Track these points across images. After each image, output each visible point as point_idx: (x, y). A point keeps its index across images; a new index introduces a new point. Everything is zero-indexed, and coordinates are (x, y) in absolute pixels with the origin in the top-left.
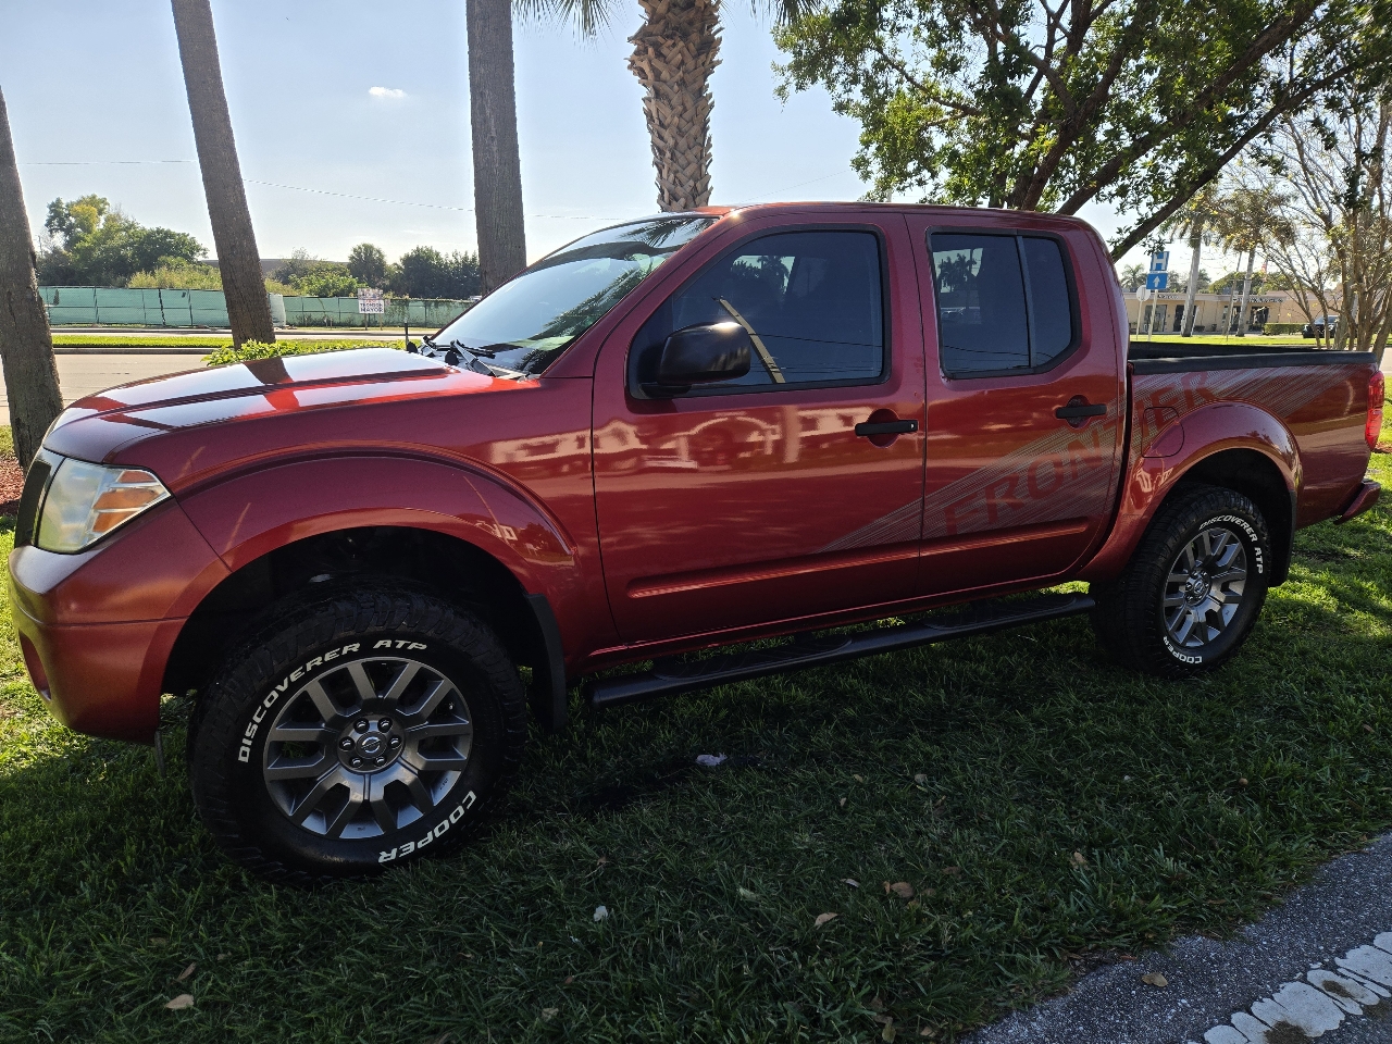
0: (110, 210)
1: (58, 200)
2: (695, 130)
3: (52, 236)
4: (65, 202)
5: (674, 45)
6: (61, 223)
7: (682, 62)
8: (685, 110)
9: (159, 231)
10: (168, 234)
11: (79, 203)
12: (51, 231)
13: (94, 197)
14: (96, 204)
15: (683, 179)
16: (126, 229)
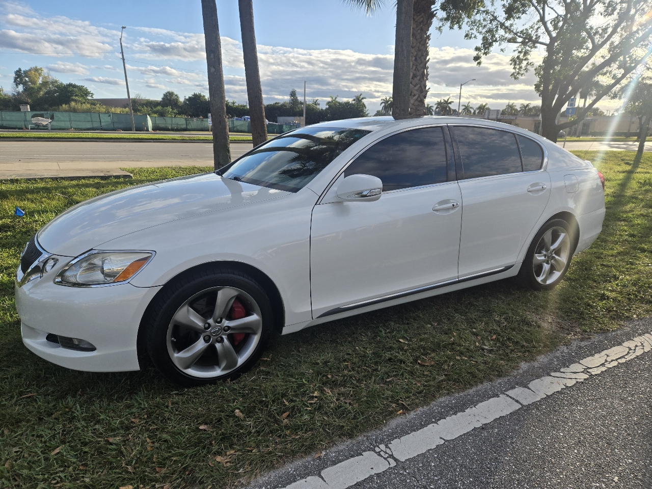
0: (45, 73)
1: (20, 70)
3: (17, 87)
4: (23, 69)
6: (21, 80)
7: (422, 21)
9: (70, 85)
10: (74, 86)
11: (30, 70)
12: (17, 84)
13: (36, 67)
14: (38, 71)
15: (419, 69)
16: (53, 83)
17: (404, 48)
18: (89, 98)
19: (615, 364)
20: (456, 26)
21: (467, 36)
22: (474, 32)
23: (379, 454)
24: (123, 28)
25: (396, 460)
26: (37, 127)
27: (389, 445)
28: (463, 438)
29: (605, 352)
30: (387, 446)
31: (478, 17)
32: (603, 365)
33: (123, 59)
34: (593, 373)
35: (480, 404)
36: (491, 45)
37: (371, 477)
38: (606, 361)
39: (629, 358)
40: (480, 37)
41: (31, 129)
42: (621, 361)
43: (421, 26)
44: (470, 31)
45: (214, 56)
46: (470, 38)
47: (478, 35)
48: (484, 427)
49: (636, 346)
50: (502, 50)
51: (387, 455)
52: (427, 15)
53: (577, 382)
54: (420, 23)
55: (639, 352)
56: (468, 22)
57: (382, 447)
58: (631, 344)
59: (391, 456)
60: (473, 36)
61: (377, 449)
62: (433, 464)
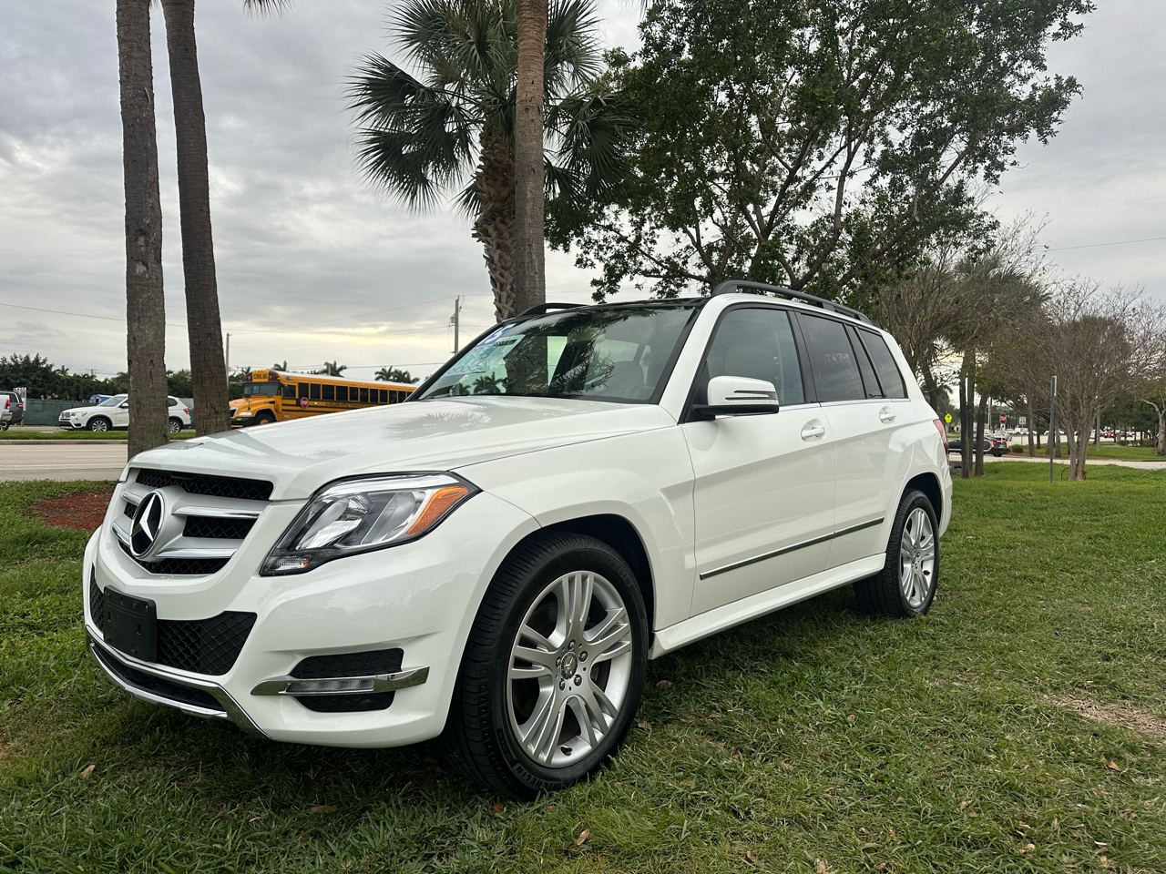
17: (534, 257)
20: (560, 247)
21: (579, 261)
22: (591, 256)
31: (597, 235)
36: (619, 277)
40: (600, 266)
44: (584, 256)
46: (585, 266)
47: (596, 261)
50: (637, 286)
56: (579, 241)
60: (589, 263)
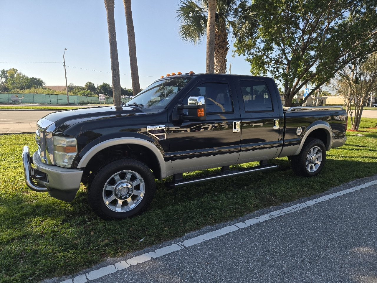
0: (18, 72)
1: (4, 70)
2: (224, 66)
3: (2, 79)
4: (6, 70)
5: (221, 49)
6: (5, 75)
8: (222, 62)
9: (33, 78)
10: (35, 79)
11: (9, 70)
12: (2, 78)
13: (14, 69)
14: (14, 70)
16: (23, 77)
18: (44, 85)
19: (284, 214)
23: (178, 245)
24: (66, 49)
25: (184, 246)
26: (13, 102)
27: (183, 242)
28: (212, 240)
29: (282, 210)
30: (182, 242)
32: (279, 214)
33: (65, 66)
34: (273, 217)
35: (222, 229)
37: (174, 252)
38: (281, 213)
39: (291, 212)
41: (10, 103)
42: (287, 213)
43: (222, 55)
45: (116, 72)
48: (222, 236)
49: (297, 207)
51: (181, 245)
52: (224, 49)
53: (265, 220)
54: (221, 54)
55: (297, 210)
57: (180, 243)
58: (294, 207)
59: (183, 245)
61: (178, 243)
62: (198, 248)
